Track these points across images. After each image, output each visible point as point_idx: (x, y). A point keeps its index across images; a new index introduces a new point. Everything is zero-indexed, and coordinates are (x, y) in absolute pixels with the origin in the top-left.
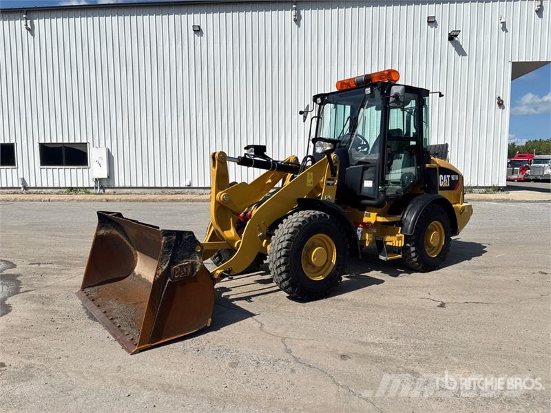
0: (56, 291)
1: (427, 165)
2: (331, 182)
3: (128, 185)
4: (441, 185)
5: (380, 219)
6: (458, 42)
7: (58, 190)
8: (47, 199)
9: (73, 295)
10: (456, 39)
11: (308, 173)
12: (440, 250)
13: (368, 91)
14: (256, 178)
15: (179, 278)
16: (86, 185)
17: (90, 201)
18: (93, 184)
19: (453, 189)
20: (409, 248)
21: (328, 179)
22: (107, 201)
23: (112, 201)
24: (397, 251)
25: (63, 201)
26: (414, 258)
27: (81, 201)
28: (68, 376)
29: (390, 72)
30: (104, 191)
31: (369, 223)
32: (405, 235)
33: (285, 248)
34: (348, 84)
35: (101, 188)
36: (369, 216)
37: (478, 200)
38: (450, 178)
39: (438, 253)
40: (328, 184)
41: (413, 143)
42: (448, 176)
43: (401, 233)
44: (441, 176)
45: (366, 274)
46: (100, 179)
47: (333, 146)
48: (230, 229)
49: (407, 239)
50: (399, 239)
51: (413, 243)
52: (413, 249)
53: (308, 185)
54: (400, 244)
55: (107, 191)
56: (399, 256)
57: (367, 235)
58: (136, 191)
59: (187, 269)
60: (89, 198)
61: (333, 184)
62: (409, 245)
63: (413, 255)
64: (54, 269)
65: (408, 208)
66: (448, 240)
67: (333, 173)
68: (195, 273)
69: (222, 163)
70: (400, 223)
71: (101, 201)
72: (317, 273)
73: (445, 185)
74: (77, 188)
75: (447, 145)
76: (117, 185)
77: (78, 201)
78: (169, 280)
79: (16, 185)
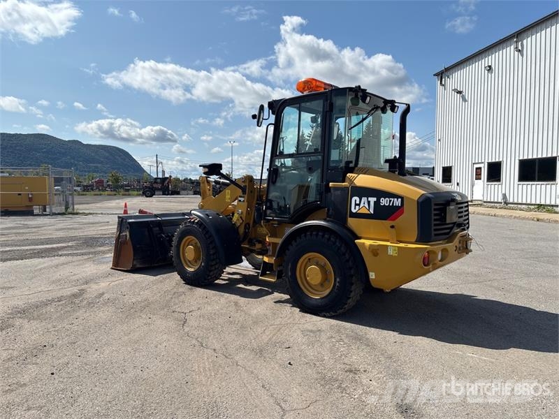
1: (330, 185)
4: (354, 211)
7: (528, 207)
11: (227, 191)
16: (553, 202)
21: (240, 197)
38: (377, 203)
40: (240, 200)
42: (372, 200)
44: (356, 198)
53: (226, 201)
61: (244, 201)
67: (243, 192)
73: (364, 211)
79: (500, 201)
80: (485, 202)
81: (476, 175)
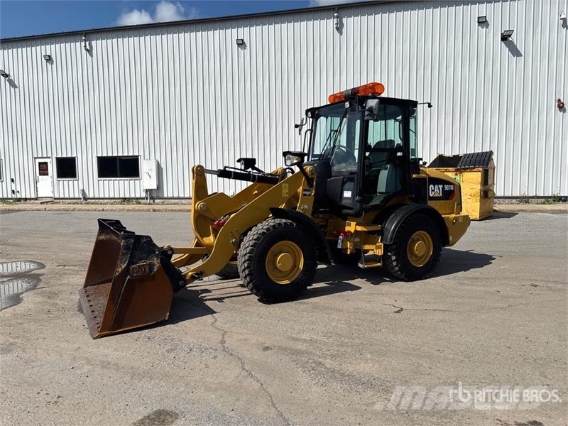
0: (65, 288)
1: (414, 176)
2: (308, 193)
3: (176, 195)
4: (431, 195)
5: (359, 228)
6: (512, 42)
7: (112, 201)
8: (101, 209)
9: (76, 292)
10: (510, 39)
11: (283, 185)
12: (426, 261)
13: (347, 104)
14: (243, 189)
15: (137, 276)
16: (138, 196)
17: (138, 210)
18: (143, 195)
19: (448, 199)
20: (390, 256)
21: (304, 190)
22: (154, 210)
23: (159, 211)
24: (378, 260)
25: (115, 210)
26: (395, 266)
27: (131, 210)
28: (36, 352)
29: (375, 85)
30: (154, 202)
31: (349, 232)
32: (385, 245)
33: (249, 253)
34: (340, 97)
35: (151, 198)
36: (350, 225)
37: (532, 211)
38: (443, 188)
39: (424, 263)
40: (305, 195)
41: (399, 154)
42: (441, 186)
43: (381, 242)
44: (431, 186)
45: (350, 282)
46: (151, 190)
47: (300, 159)
48: (209, 236)
49: (386, 248)
50: (378, 247)
51: (394, 252)
52: (394, 258)
53: (283, 196)
54: (380, 252)
55: (157, 201)
56: (379, 264)
57: (349, 243)
58: (184, 201)
59: (145, 269)
60: (138, 208)
61: (310, 195)
62: (389, 254)
63: (395, 263)
64: (73, 271)
65: (390, 218)
66: (437, 250)
67: (310, 185)
68: (153, 273)
69: (201, 175)
70: (381, 233)
71: (149, 211)
72: (284, 278)
73: (437, 195)
74: (129, 199)
75: (491, 153)
76: (165, 196)
77: (128, 210)
78: (129, 277)
79: (77, 196)
80: (55, 199)
81: (40, 170)
